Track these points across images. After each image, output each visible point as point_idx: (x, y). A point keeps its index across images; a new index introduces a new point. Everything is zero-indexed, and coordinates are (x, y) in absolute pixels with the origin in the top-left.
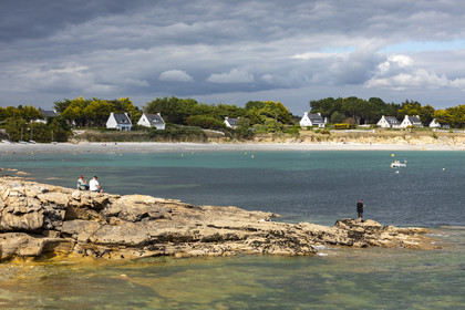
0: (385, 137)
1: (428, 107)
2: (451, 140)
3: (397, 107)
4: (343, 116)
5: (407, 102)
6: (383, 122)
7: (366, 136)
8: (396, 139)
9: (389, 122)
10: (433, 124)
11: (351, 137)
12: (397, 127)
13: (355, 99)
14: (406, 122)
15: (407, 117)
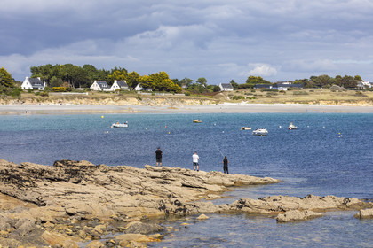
0: (97, 99)
1: (133, 74)
2: (153, 101)
3: (107, 73)
4: (61, 80)
5: (116, 69)
6: (95, 86)
7: (80, 97)
8: (106, 100)
9: (100, 86)
10: (138, 88)
11: (67, 99)
12: (107, 90)
13: (70, 65)
14: (115, 86)
15: (116, 81)
